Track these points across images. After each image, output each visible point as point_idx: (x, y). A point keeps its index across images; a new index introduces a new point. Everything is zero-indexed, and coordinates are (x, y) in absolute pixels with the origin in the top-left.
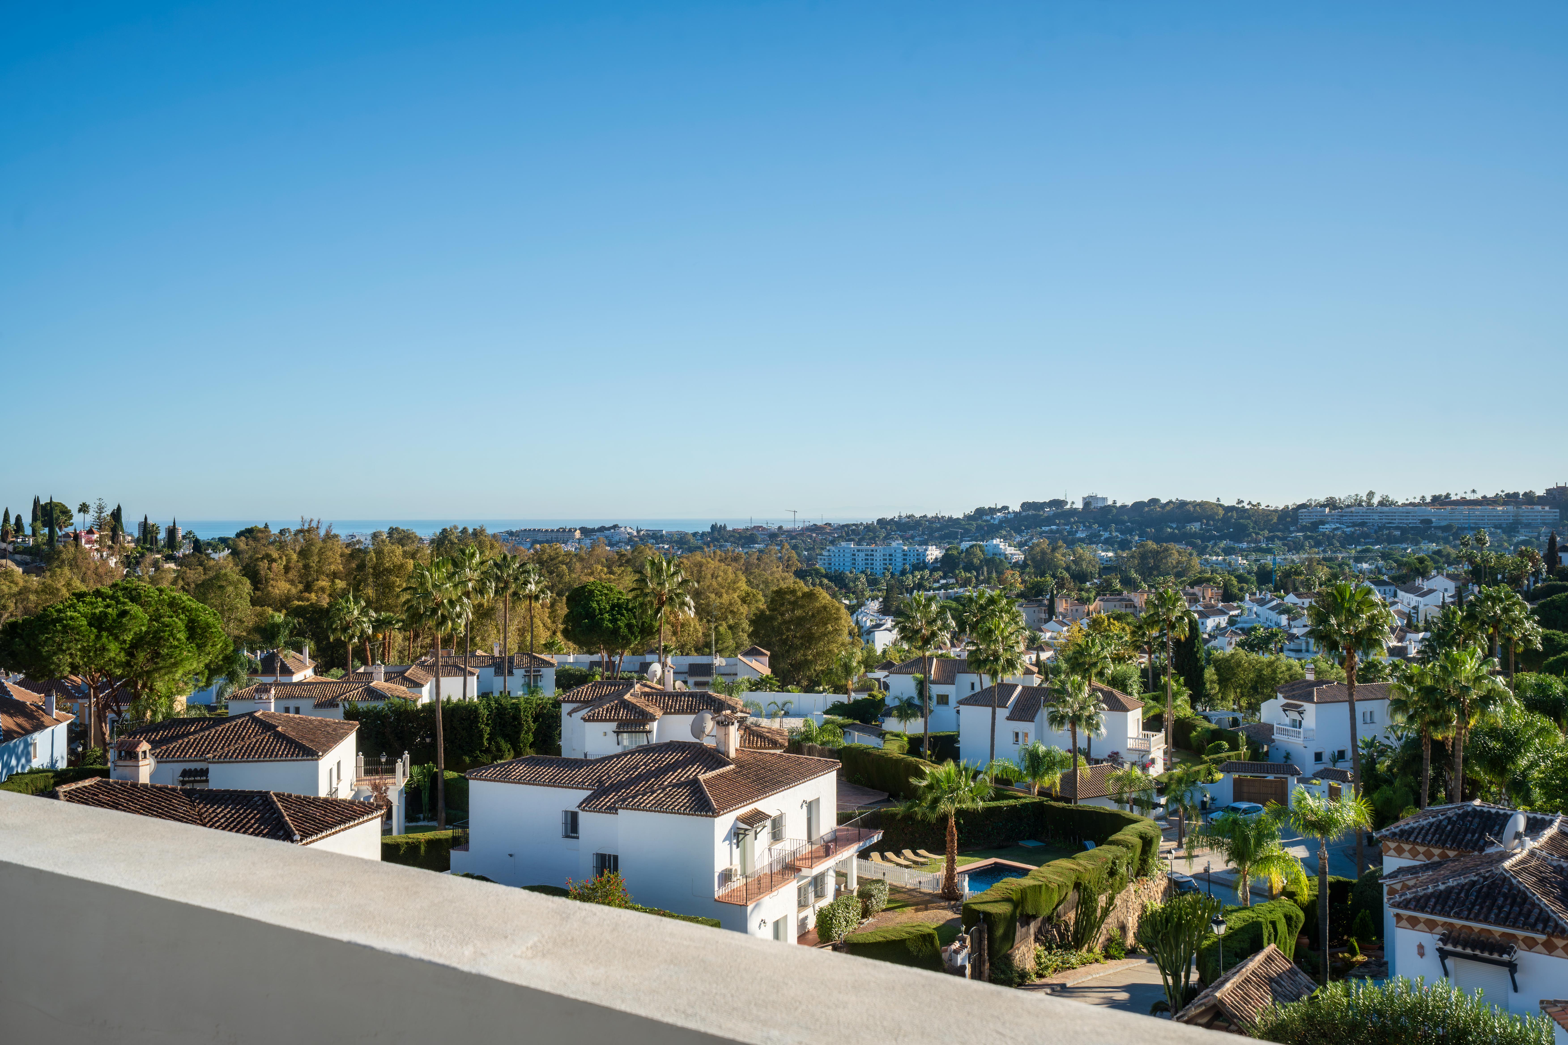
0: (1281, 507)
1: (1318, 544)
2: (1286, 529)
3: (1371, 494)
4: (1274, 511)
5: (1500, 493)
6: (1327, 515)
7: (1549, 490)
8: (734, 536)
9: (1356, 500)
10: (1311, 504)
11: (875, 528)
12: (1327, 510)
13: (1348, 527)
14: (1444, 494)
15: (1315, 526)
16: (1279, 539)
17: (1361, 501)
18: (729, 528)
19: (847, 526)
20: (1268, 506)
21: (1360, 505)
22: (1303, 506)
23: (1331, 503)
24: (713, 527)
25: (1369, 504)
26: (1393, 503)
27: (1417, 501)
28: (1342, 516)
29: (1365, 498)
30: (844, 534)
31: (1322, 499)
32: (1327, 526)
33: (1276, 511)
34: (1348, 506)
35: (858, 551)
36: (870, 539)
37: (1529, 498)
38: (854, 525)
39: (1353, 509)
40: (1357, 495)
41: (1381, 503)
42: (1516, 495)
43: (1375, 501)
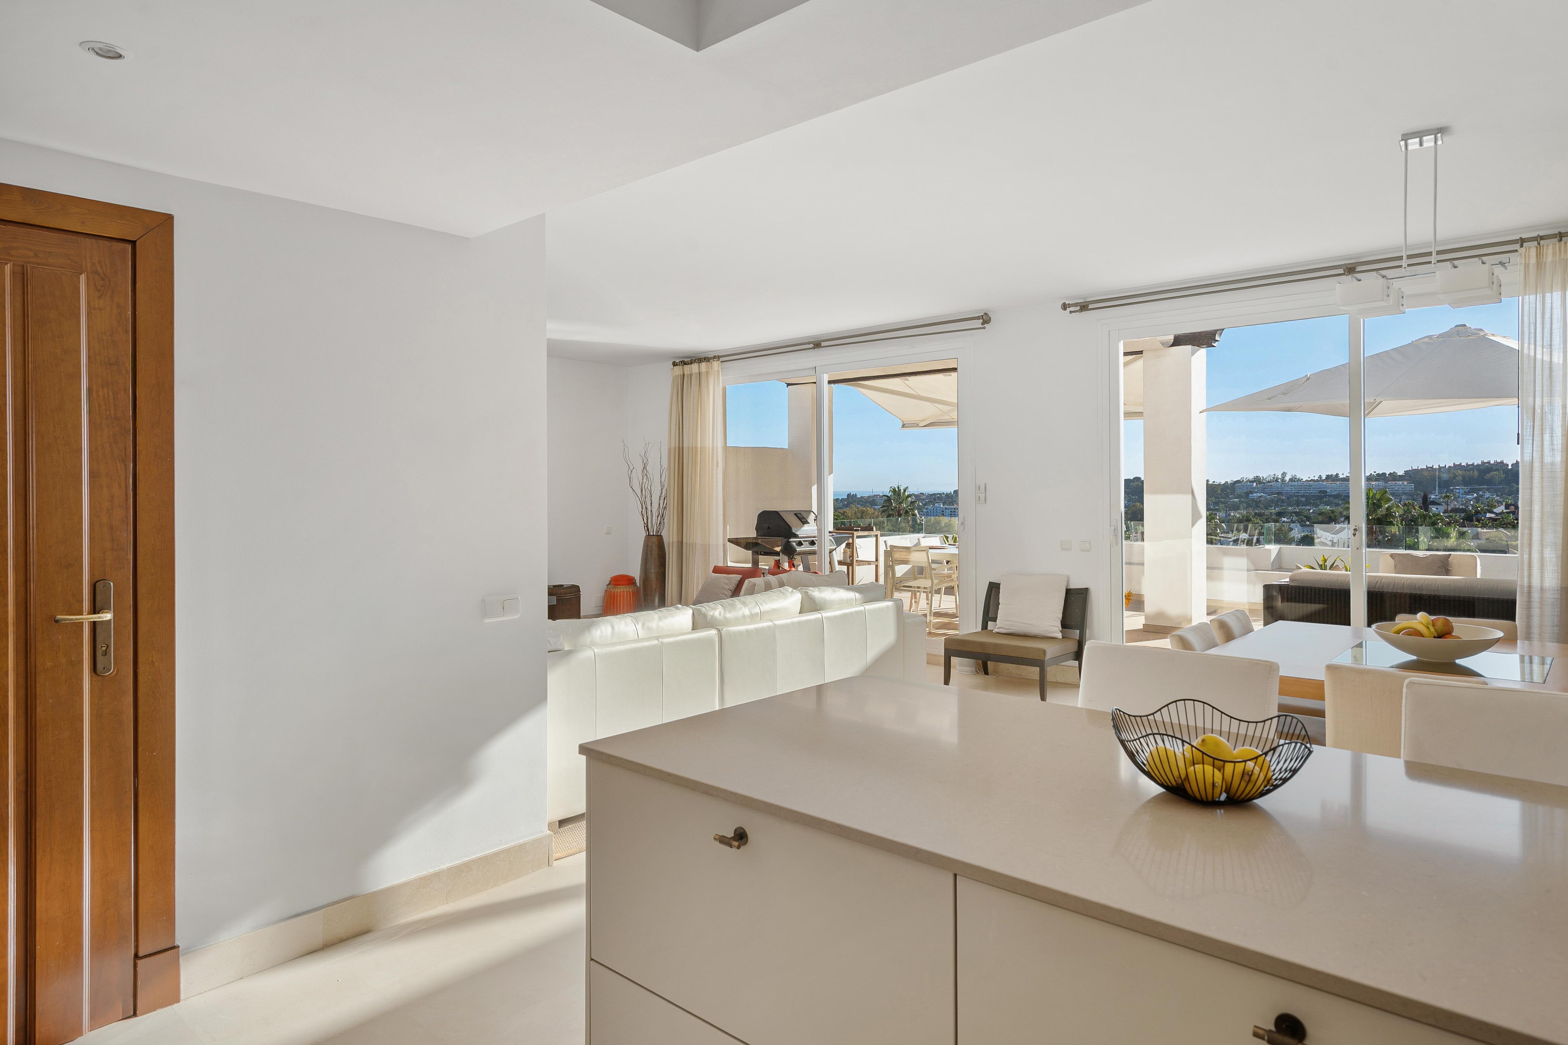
0: (1223, 483)
1: (1249, 506)
2: (1227, 496)
3: (1284, 474)
4: (1218, 485)
5: (1373, 473)
6: (1255, 488)
7: (1407, 471)
8: (862, 501)
9: (1274, 478)
10: (1243, 480)
11: (952, 496)
12: (1255, 484)
13: (1269, 495)
14: (1334, 474)
15: (1247, 494)
16: (1222, 503)
17: (1278, 479)
18: (859, 496)
19: (934, 494)
20: (1214, 482)
21: (1277, 481)
22: (1238, 482)
23: (1257, 480)
24: (849, 495)
25: (1283, 480)
26: (1299, 480)
27: (1316, 478)
28: (1265, 488)
29: (1280, 477)
30: (932, 500)
31: (1251, 477)
32: (1255, 494)
33: (1219, 485)
34: (1269, 482)
35: (946, 509)
36: (949, 503)
37: (1394, 477)
38: (938, 494)
39: (1272, 484)
40: (1275, 475)
41: (1291, 480)
42: (1384, 474)
43: (1287, 478)
